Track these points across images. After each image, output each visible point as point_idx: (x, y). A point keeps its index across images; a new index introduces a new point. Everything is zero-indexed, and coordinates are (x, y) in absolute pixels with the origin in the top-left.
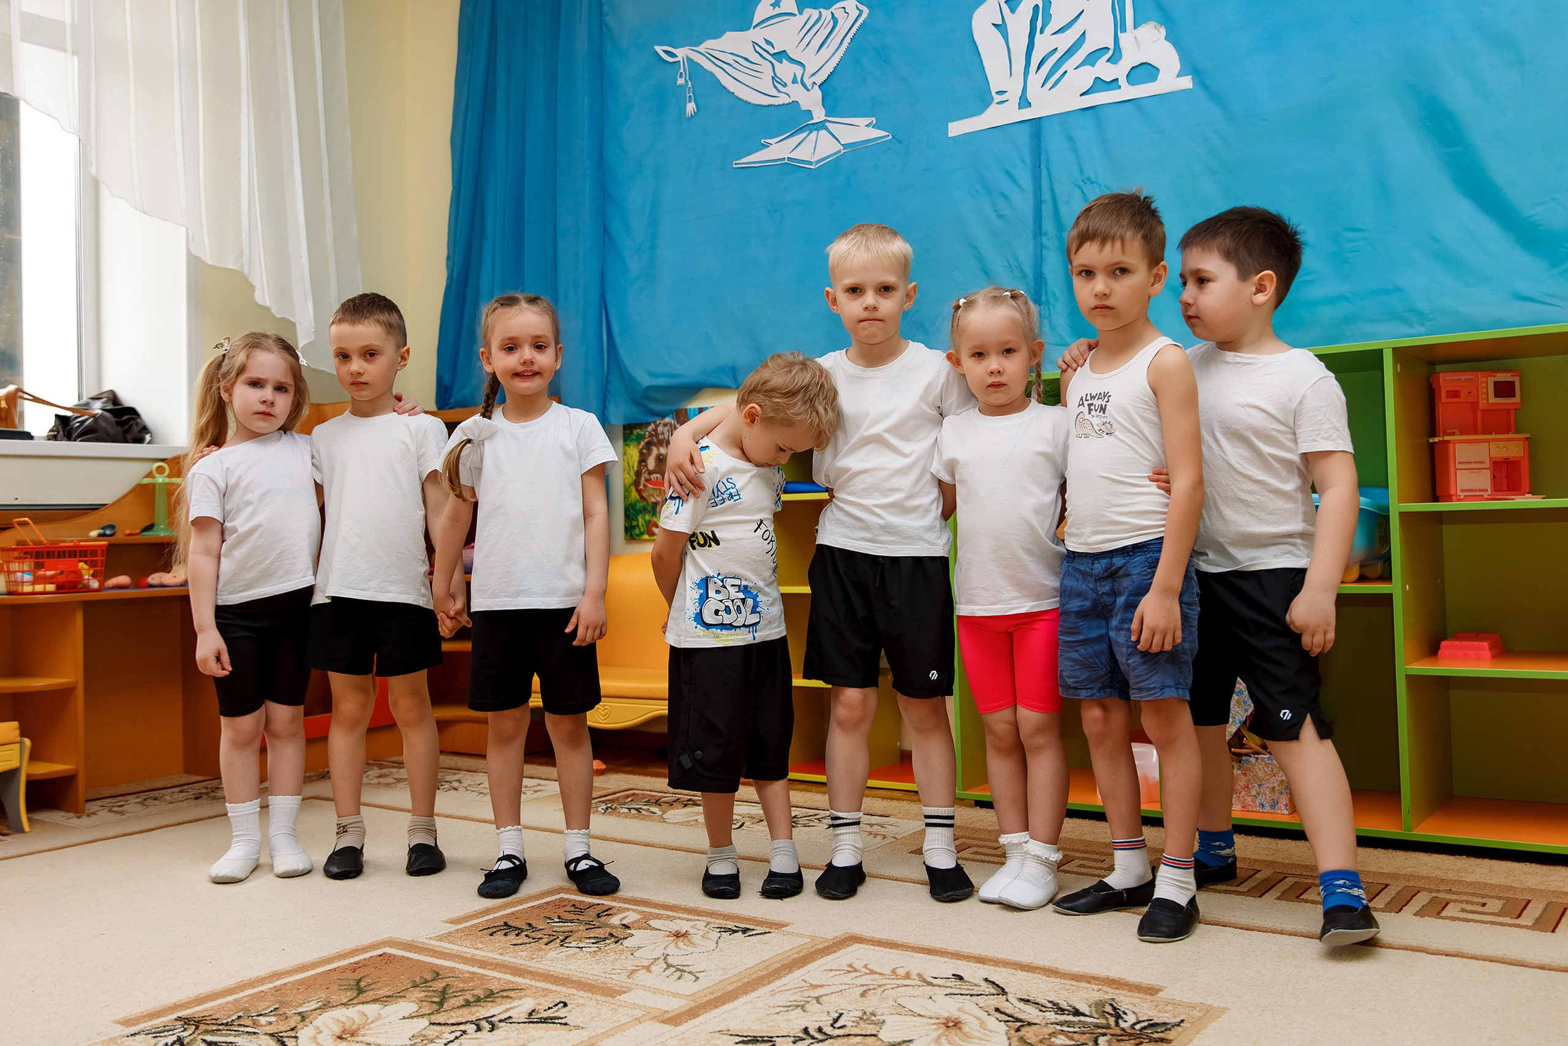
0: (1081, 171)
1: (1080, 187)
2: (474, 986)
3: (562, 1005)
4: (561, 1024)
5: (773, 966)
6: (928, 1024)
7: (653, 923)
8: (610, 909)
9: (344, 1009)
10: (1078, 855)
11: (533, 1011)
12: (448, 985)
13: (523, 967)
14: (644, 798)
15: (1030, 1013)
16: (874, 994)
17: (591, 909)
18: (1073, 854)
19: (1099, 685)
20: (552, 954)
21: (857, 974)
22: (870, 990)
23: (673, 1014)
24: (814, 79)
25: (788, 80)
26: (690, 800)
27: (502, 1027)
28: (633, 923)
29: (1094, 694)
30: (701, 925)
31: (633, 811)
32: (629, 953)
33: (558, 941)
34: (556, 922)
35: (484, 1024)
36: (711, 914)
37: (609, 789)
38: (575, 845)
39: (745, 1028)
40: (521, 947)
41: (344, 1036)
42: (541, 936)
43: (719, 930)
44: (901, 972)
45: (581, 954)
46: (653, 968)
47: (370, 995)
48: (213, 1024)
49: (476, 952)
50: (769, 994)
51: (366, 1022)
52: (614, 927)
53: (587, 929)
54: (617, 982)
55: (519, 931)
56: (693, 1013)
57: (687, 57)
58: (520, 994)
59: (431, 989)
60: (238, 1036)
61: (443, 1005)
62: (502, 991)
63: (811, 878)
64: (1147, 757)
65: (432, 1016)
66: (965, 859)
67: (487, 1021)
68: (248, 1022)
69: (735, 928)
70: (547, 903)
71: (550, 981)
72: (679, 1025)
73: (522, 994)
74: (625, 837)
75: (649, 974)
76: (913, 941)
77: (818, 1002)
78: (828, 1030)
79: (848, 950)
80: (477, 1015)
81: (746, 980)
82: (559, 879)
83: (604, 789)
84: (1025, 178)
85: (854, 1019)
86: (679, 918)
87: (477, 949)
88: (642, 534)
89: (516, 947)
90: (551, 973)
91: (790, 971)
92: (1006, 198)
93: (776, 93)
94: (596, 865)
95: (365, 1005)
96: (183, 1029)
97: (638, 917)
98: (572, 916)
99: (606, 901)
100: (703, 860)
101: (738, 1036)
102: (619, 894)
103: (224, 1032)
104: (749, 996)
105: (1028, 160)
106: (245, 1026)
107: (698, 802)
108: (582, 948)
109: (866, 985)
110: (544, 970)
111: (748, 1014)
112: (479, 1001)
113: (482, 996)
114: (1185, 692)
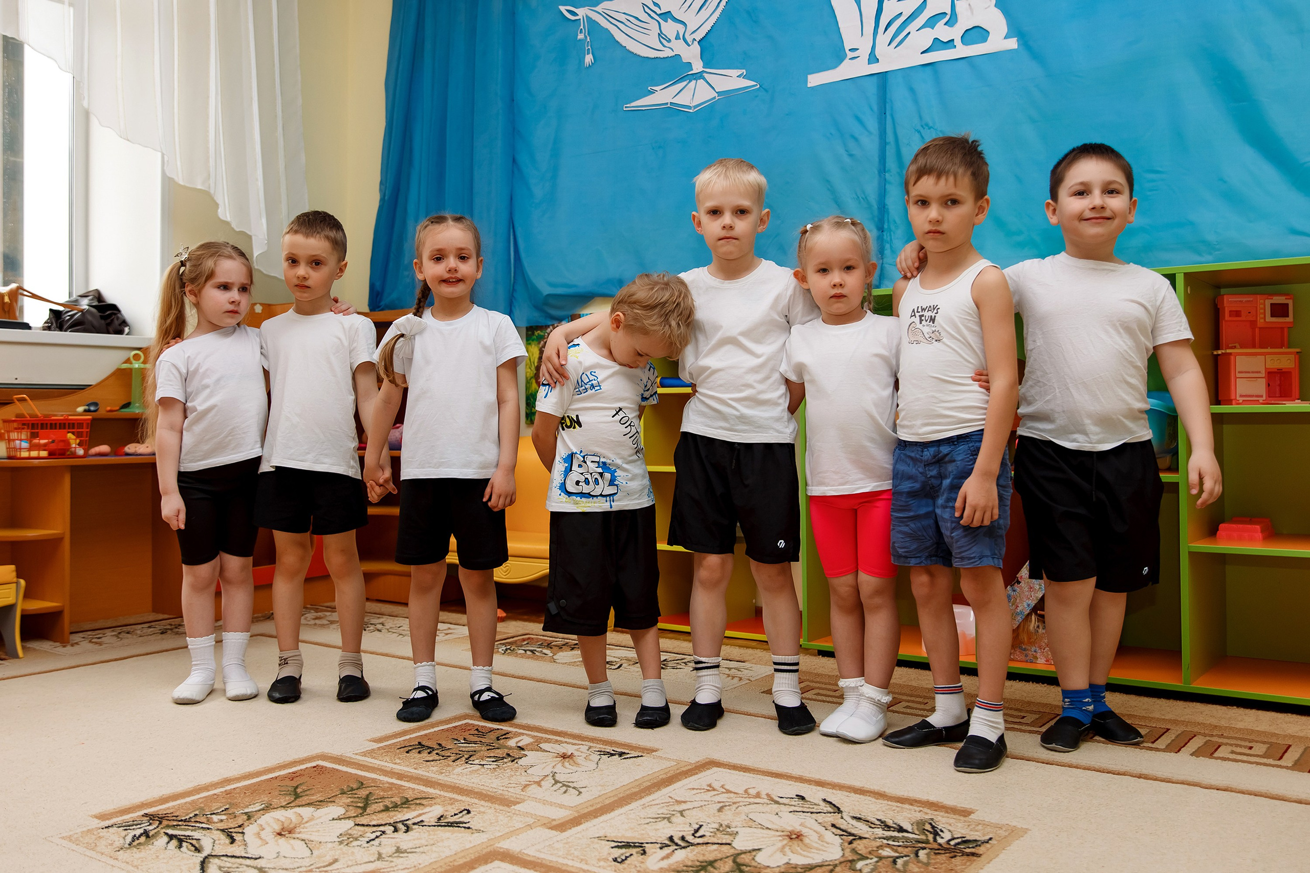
0: (921, 118)
1: (919, 132)
2: (392, 794)
3: (466, 812)
4: (465, 827)
5: (644, 784)
6: (774, 836)
7: (544, 746)
8: (508, 733)
9: (283, 811)
10: (905, 698)
11: (442, 816)
12: (370, 793)
13: (433, 780)
14: (537, 641)
15: (861, 829)
16: (730, 809)
17: (492, 733)
18: (900, 697)
19: (927, 554)
20: (459, 770)
21: (716, 793)
22: (726, 806)
23: (560, 822)
24: (694, 36)
25: (672, 36)
27: (415, 829)
28: (527, 745)
29: (922, 562)
30: (584, 748)
31: (528, 653)
32: (523, 770)
33: (463, 759)
34: (462, 743)
35: (400, 826)
36: (593, 740)
37: (508, 633)
38: (479, 679)
39: (620, 835)
40: (432, 763)
41: (283, 833)
42: (449, 754)
43: (599, 753)
44: (753, 792)
45: (483, 770)
46: (543, 783)
47: (305, 800)
48: (173, 820)
49: (394, 766)
50: (640, 808)
51: (302, 822)
52: (511, 748)
53: (488, 750)
54: (512, 794)
55: (431, 750)
56: (576, 821)
57: (587, 16)
58: (430, 802)
59: (356, 796)
60: (195, 830)
61: (366, 810)
62: (416, 799)
64: (965, 617)
65: (357, 819)
66: (809, 699)
67: (403, 824)
68: (203, 819)
69: (613, 752)
70: (455, 727)
71: (457, 792)
72: (564, 831)
73: (433, 802)
74: (521, 674)
75: (539, 788)
76: (762, 766)
77: (682, 815)
78: (690, 838)
79: (708, 772)
80: (395, 818)
81: (621, 795)
83: (505, 633)
84: (872, 124)
85: (712, 830)
86: (566, 742)
87: (396, 763)
89: (428, 763)
90: (457, 785)
91: (659, 789)
92: (856, 139)
93: (661, 48)
94: (497, 696)
95: (301, 808)
96: (148, 824)
97: (531, 740)
98: (476, 739)
101: (614, 841)
103: (183, 827)
104: (623, 808)
105: (875, 107)
106: (200, 822)
108: (484, 765)
109: (723, 802)
110: (452, 782)
111: (623, 823)
112: (397, 807)
113: (399, 803)
114: (999, 561)
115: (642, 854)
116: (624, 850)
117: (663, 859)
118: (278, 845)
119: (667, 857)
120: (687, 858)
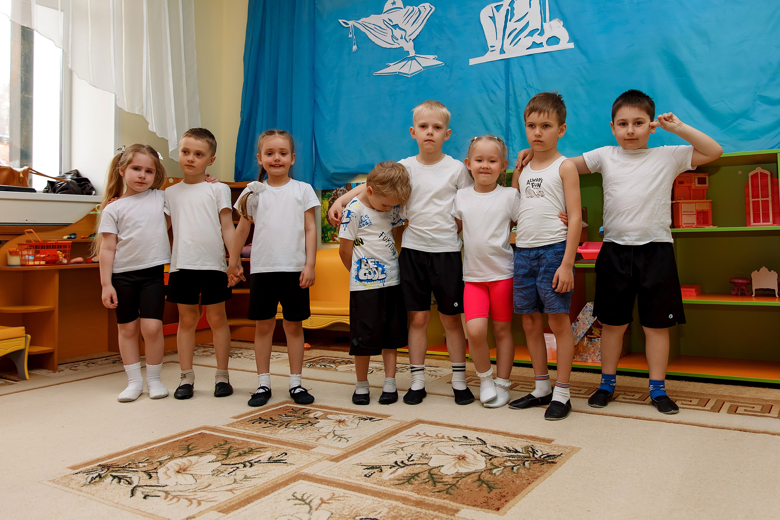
2: (244, 447)
3: (285, 454)
4: (283, 463)
5: (383, 434)
6: (451, 458)
7: (329, 416)
8: (309, 410)
9: (181, 459)
10: (521, 383)
11: (271, 457)
12: (231, 446)
13: (267, 437)
14: (328, 360)
15: (496, 452)
16: (428, 446)
17: (301, 411)
18: (519, 382)
19: (532, 307)
20: (281, 431)
21: (421, 437)
22: (426, 444)
23: (336, 457)
26: (349, 361)
27: (256, 465)
28: (320, 416)
30: (351, 417)
31: (322, 366)
32: (317, 430)
33: (284, 425)
34: (284, 417)
35: (247, 464)
36: (356, 412)
37: (312, 356)
38: (294, 381)
39: (369, 462)
40: (267, 428)
41: (180, 471)
42: (276, 423)
43: (359, 419)
44: (440, 436)
45: (295, 431)
46: (328, 436)
47: (194, 452)
48: (116, 467)
49: (245, 431)
50: (380, 447)
51: (191, 464)
52: (311, 418)
53: (298, 420)
54: (311, 443)
55: (266, 421)
56: (345, 456)
58: (265, 450)
59: (223, 449)
60: (129, 472)
61: (228, 456)
62: (257, 449)
63: (401, 395)
64: (551, 340)
65: (223, 461)
67: (249, 463)
68: (134, 466)
69: (366, 418)
70: (280, 408)
71: (280, 444)
72: (338, 462)
73: (266, 450)
74: (318, 378)
75: (326, 439)
76: (446, 422)
77: (402, 450)
78: (406, 462)
79: (417, 426)
80: (244, 460)
81: (370, 441)
82: (286, 397)
83: (310, 356)
85: (418, 457)
86: (341, 414)
87: (246, 430)
88: (330, 240)
89: (265, 428)
90: (280, 440)
91: (390, 437)
94: (304, 390)
95: (191, 457)
96: (101, 470)
97: (322, 414)
98: (292, 414)
99: (308, 407)
100: (353, 388)
101: (365, 466)
102: (314, 404)
103: (121, 471)
104: (371, 448)
106: (132, 468)
107: (352, 362)
108: (295, 428)
109: (424, 442)
110: (277, 438)
111: (371, 456)
112: (246, 453)
113: (247, 451)
114: (568, 310)
115: (380, 472)
116: (370, 470)
117: (391, 474)
118: (177, 478)
119: (394, 472)
120: (404, 472)
